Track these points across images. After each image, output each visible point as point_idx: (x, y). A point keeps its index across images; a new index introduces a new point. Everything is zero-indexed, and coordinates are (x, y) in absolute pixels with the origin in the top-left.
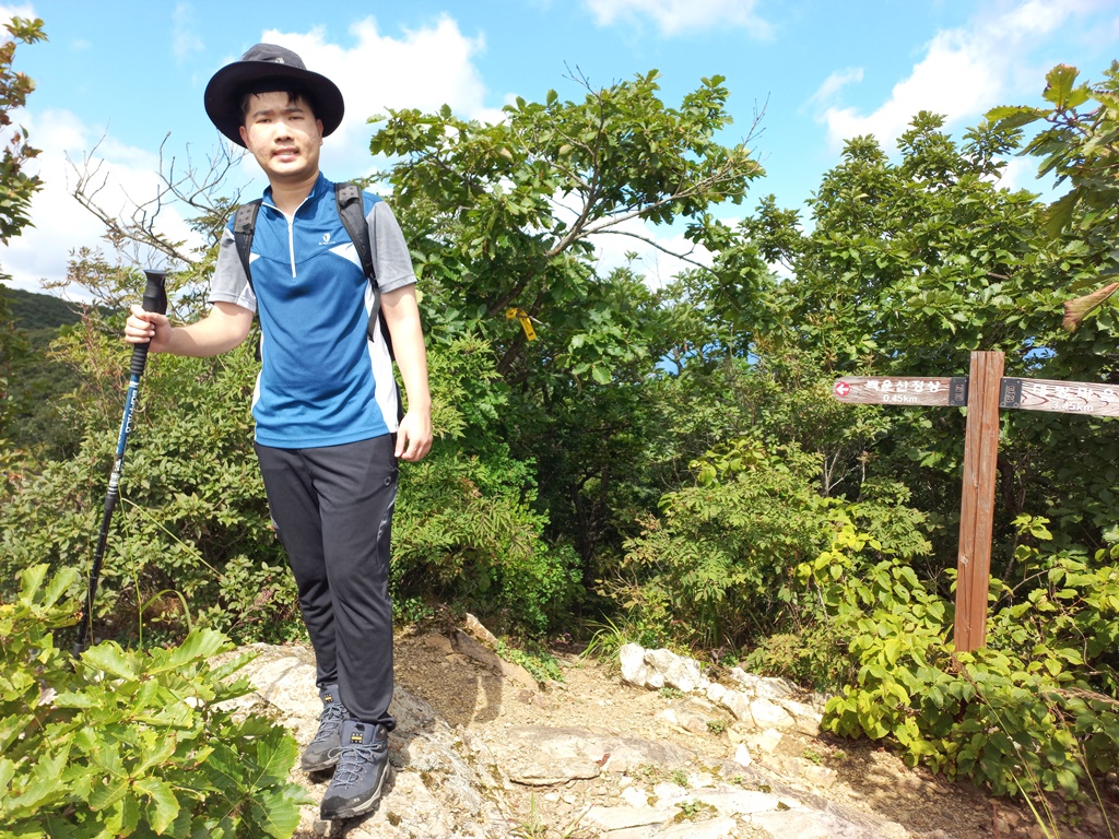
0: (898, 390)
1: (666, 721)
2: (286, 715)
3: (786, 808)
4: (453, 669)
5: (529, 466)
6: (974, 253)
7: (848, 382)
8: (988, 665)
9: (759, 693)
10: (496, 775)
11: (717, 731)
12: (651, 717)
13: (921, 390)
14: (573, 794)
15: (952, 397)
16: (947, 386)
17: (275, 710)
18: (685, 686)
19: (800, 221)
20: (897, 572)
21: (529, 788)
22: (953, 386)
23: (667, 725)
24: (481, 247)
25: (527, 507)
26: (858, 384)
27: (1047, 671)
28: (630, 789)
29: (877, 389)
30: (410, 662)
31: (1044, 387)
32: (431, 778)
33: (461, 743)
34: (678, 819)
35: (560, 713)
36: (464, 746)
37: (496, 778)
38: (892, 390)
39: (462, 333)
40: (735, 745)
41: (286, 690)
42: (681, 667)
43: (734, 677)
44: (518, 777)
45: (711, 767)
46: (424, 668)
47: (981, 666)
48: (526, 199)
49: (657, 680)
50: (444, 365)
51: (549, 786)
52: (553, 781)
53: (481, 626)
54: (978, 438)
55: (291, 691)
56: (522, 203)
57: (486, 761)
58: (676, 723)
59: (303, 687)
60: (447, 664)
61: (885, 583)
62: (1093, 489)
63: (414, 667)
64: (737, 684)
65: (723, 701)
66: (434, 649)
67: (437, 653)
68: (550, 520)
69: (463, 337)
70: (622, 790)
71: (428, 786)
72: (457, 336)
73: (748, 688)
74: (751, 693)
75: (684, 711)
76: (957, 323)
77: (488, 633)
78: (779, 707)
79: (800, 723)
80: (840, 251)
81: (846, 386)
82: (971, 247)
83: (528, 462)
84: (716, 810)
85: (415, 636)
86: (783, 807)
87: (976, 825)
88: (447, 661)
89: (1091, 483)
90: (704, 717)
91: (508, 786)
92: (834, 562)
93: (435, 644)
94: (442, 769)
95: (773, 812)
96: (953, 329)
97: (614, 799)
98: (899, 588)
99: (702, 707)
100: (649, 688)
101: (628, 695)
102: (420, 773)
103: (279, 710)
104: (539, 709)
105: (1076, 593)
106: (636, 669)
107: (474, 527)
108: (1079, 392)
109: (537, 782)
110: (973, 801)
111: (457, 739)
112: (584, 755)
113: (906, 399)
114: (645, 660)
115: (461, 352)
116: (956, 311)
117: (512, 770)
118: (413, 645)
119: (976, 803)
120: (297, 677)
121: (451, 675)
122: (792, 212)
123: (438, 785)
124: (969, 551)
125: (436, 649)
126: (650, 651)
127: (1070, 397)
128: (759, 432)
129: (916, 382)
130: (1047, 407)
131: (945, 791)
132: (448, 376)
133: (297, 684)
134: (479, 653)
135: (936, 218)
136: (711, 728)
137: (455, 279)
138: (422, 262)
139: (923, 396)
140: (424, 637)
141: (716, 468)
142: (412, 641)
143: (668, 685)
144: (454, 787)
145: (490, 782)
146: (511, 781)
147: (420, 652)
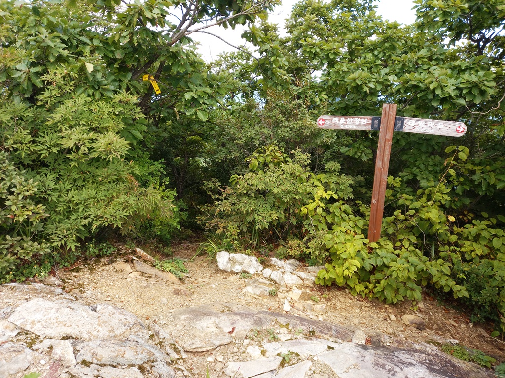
0: (348, 123)
1: (248, 292)
2: (41, 338)
3: (332, 349)
4: (135, 281)
5: (161, 163)
6: (376, 53)
7: (324, 118)
8: (385, 248)
9: (286, 270)
10: (176, 350)
11: (273, 295)
12: (240, 291)
13: (358, 122)
14: (221, 354)
15: (372, 126)
16: (371, 121)
17: (33, 335)
18: (252, 271)
19: (279, 29)
20: (343, 208)
21: (196, 354)
22: (373, 120)
23: (249, 295)
24: (128, 37)
25: (164, 187)
26: (329, 120)
27: (404, 246)
28: (250, 347)
29: (338, 122)
30: (109, 281)
31: (414, 121)
32: (144, 367)
33: (153, 335)
34: (282, 364)
35: (195, 296)
36: (156, 337)
37: (176, 352)
38: (345, 123)
39: (118, 90)
40: (282, 300)
41: (39, 322)
42: (249, 262)
43: (273, 263)
44: (188, 349)
45: (284, 324)
46: (117, 283)
47: (383, 249)
48: (155, 9)
49: (237, 268)
50: (111, 111)
51: (208, 351)
52: (209, 349)
53: (145, 254)
54: (383, 145)
55: (43, 322)
56: (153, 11)
57: (169, 342)
58: (253, 293)
59: (50, 319)
60: (130, 279)
61: (338, 212)
62: (417, 164)
63: (112, 284)
64: (275, 266)
65: (272, 277)
66: (120, 271)
67: (123, 273)
68: (177, 193)
69: (119, 92)
70: (246, 348)
71: (143, 373)
72: (116, 92)
73: (280, 268)
74: (283, 270)
75: (256, 287)
76: (371, 88)
77: (149, 257)
78: (296, 276)
79: (305, 282)
80: (311, 48)
81: (323, 120)
82: (375, 49)
83: (160, 161)
84: (299, 355)
85: (109, 264)
86: (330, 348)
87: (383, 319)
88: (129, 277)
89: (416, 161)
90: (266, 288)
91: (185, 356)
92: (318, 206)
93: (121, 268)
94: (150, 361)
95: (327, 353)
96: (368, 91)
97: (244, 354)
98: (344, 215)
99: (264, 283)
100: (233, 273)
101: (222, 277)
102: (137, 367)
103: (36, 335)
104: (184, 297)
105: (414, 211)
106: (225, 263)
107: (139, 205)
108: (429, 125)
109: (200, 350)
110: (380, 308)
111: (150, 333)
112: (220, 328)
113: (351, 127)
114: (229, 259)
115: (120, 102)
116: (369, 82)
117: (185, 345)
118: (108, 270)
119: (381, 308)
120: (45, 313)
121: (134, 285)
122: (275, 25)
123: (149, 371)
124: (377, 197)
125: (122, 271)
126: (233, 255)
127: (425, 126)
128: (276, 141)
129: (356, 119)
130: (414, 131)
131: (369, 305)
132: (114, 116)
133: (46, 317)
134: (147, 269)
135: (355, 32)
136: (270, 294)
137: (111, 56)
138: (88, 45)
139: (359, 125)
140: (114, 264)
141: (258, 161)
142: (107, 268)
143: (244, 272)
144: (159, 371)
145: (174, 356)
146: (185, 351)
147: (113, 274)
